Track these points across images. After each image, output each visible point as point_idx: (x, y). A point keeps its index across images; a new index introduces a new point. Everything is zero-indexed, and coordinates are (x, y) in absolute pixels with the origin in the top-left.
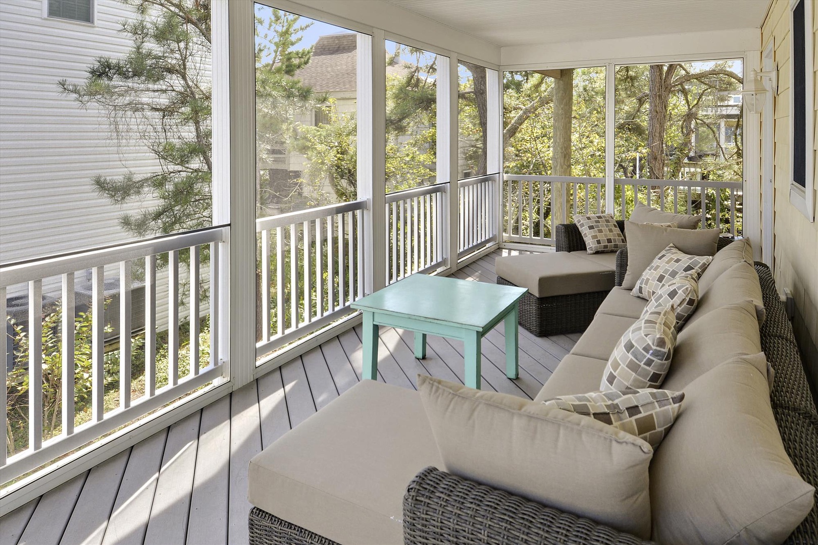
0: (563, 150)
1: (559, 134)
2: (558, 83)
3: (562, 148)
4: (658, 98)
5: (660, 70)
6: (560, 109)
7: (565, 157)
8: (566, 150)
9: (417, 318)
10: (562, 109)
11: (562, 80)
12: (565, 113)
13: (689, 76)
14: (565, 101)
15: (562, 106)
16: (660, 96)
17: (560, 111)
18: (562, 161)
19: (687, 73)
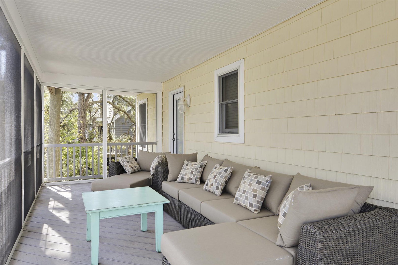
0: (57, 133)
1: (54, 124)
2: (53, 97)
3: (56, 132)
4: (83, 111)
5: (83, 98)
6: (55, 111)
7: (57, 136)
8: (58, 133)
9: (134, 206)
10: (56, 111)
11: (56, 96)
12: (57, 113)
13: (94, 102)
14: (57, 107)
15: (56, 110)
16: (84, 110)
17: (55, 113)
18: (56, 138)
19: (93, 100)
